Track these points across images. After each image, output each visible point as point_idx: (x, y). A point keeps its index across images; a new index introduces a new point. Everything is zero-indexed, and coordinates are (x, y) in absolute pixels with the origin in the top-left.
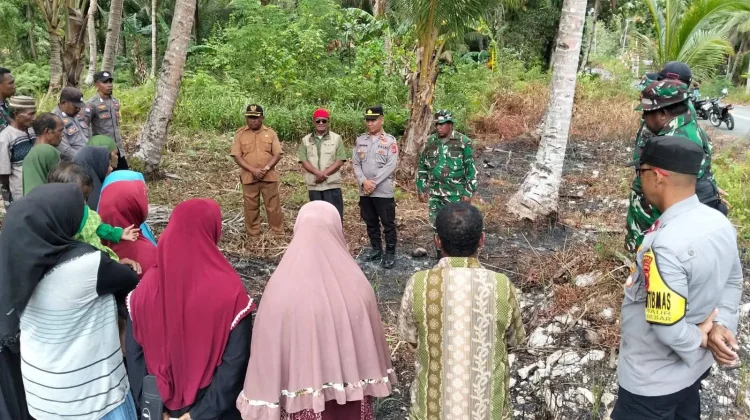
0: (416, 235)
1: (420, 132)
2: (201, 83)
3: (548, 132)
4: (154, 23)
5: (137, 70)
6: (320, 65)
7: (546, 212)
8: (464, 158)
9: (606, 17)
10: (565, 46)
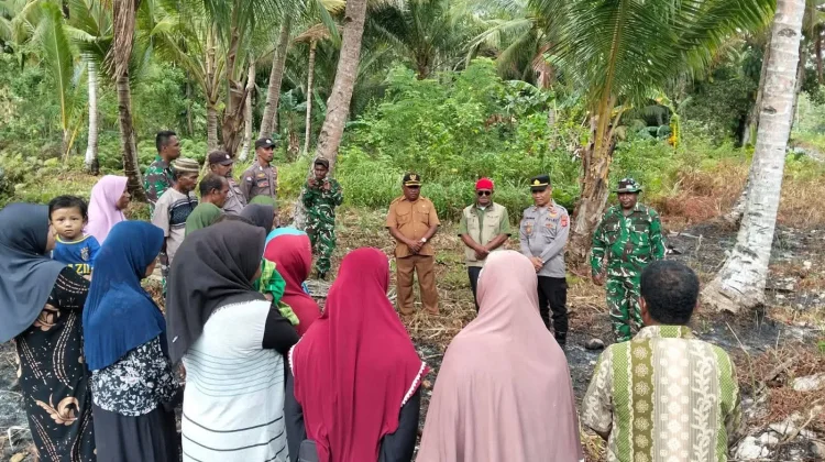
0: (589, 325)
1: (593, 209)
2: (355, 160)
3: (752, 209)
4: (309, 100)
5: (290, 148)
6: (478, 140)
7: (751, 304)
8: (650, 234)
9: (811, 87)
10: (772, 110)
